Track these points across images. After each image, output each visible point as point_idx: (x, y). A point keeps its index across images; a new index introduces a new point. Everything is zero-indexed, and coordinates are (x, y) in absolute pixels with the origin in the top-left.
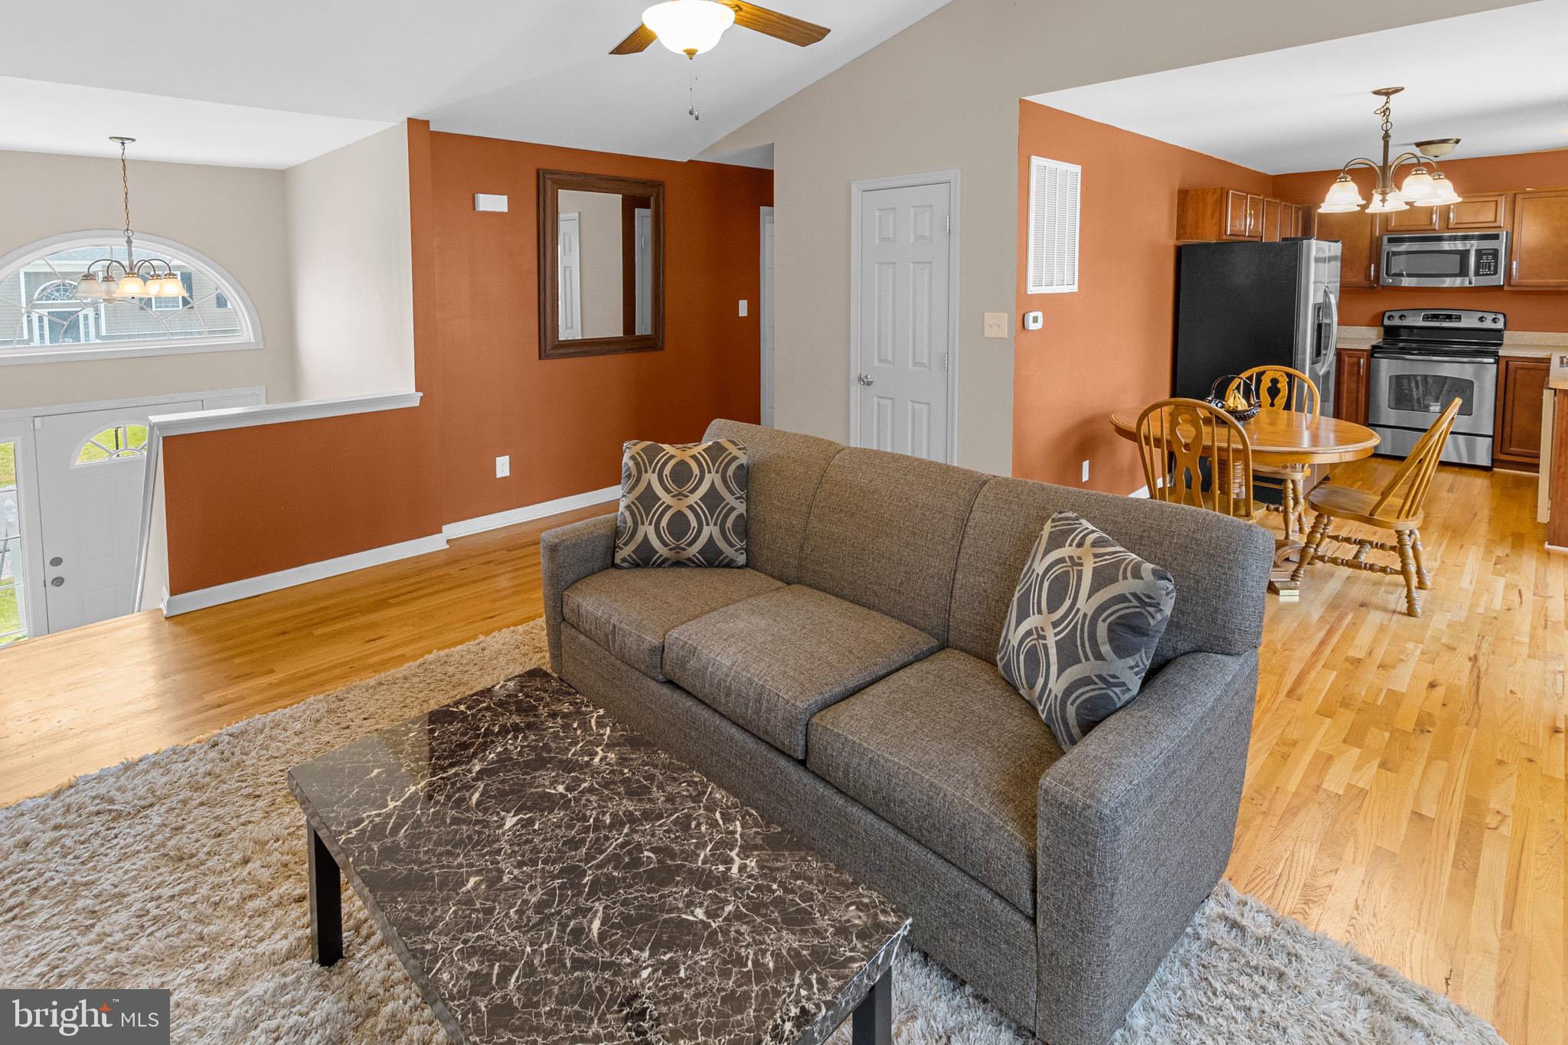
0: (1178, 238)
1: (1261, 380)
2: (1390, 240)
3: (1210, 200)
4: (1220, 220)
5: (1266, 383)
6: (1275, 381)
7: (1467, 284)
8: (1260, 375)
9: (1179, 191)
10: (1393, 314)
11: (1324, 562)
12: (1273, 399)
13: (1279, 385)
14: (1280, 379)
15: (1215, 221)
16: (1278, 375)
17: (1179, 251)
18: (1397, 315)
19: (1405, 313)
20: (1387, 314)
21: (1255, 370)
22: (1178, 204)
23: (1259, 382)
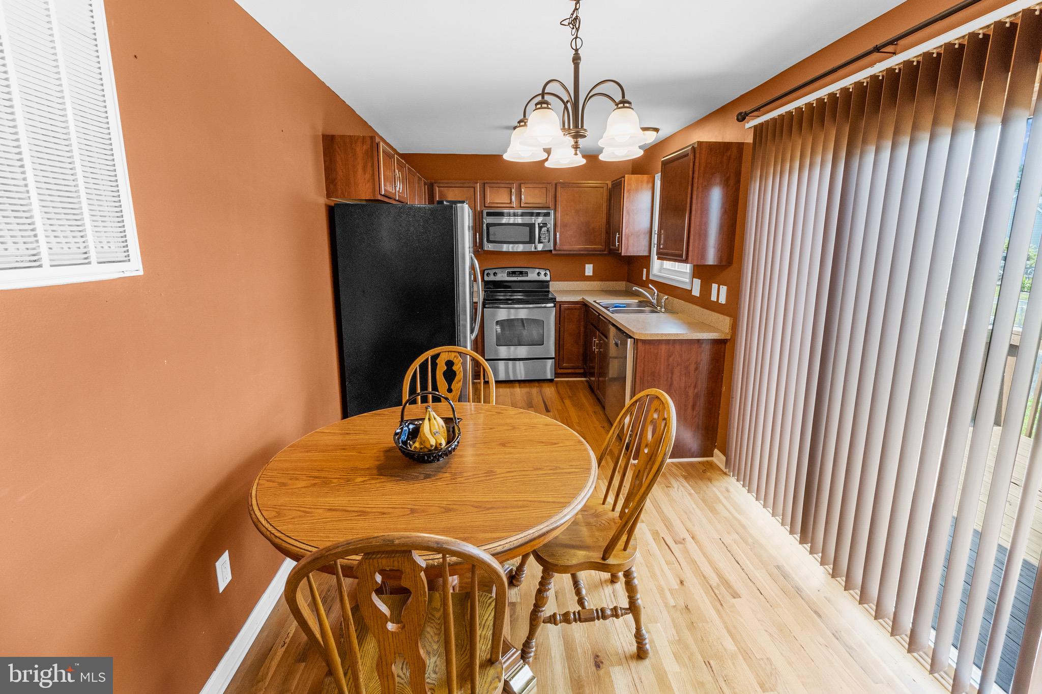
0: (329, 196)
1: (437, 364)
2: (489, 214)
3: (360, 150)
4: (373, 174)
5: (441, 367)
6: (450, 364)
7: (533, 249)
8: (435, 357)
9: (323, 136)
10: (489, 271)
11: (556, 624)
12: (450, 384)
13: (454, 368)
14: (455, 361)
15: (368, 176)
16: (452, 357)
17: (332, 212)
18: (491, 272)
19: (496, 271)
20: (486, 272)
21: (428, 354)
22: (325, 155)
23: (434, 365)
